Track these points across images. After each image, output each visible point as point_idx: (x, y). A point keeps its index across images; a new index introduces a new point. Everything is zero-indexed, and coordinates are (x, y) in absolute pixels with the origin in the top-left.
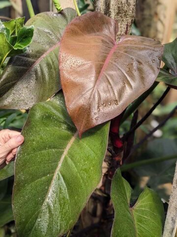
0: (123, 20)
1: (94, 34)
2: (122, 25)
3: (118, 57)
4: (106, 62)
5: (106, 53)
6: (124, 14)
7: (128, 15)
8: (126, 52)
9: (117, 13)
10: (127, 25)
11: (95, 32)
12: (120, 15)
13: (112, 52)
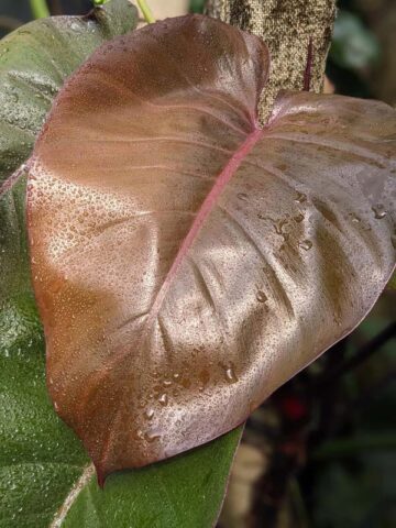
0: (295, 33)
1: (182, 93)
2: (293, 50)
3: (249, 187)
4: (204, 207)
5: (208, 172)
6: (297, 11)
7: (312, 13)
8: (282, 168)
9: (273, 11)
10: (310, 48)
11: (185, 85)
12: (285, 15)
13: (234, 164)
